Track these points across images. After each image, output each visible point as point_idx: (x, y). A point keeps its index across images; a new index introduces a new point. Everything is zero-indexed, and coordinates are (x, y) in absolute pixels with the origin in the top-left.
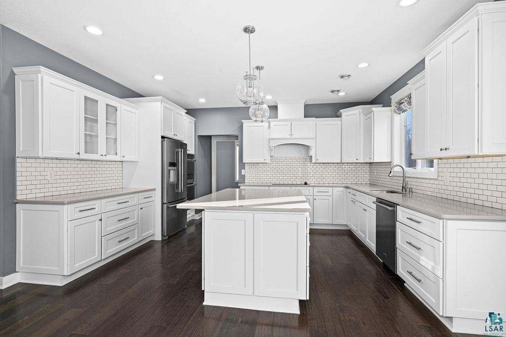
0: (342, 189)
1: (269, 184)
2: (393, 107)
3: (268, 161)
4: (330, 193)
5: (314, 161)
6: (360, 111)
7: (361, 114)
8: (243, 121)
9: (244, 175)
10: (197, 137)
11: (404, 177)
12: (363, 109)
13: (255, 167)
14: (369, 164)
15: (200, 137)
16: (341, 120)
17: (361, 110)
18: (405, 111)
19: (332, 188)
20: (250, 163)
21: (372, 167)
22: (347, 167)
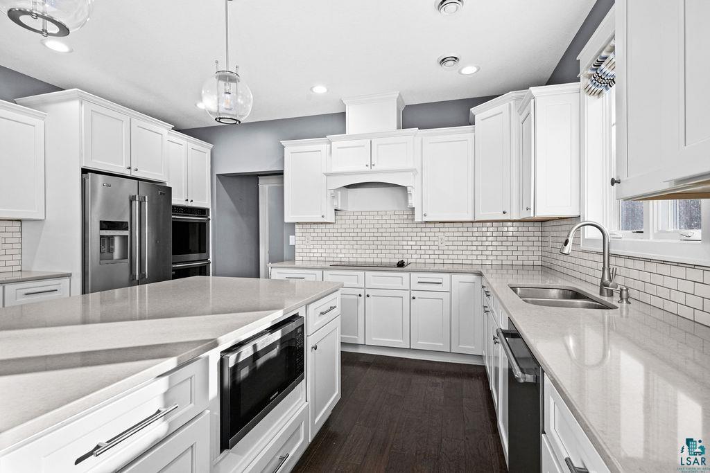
0: (472, 278)
1: (323, 265)
2: (584, 81)
3: (330, 217)
4: (446, 287)
5: (418, 218)
6: (510, 104)
7: (513, 112)
8: (283, 143)
9: (294, 246)
10: (215, 177)
11: (606, 254)
12: (518, 99)
13: (312, 230)
14: (539, 224)
15: (223, 178)
16: (474, 131)
17: (512, 102)
18: (612, 82)
19: (448, 275)
20: (303, 223)
21: (547, 229)
22: (491, 229)
